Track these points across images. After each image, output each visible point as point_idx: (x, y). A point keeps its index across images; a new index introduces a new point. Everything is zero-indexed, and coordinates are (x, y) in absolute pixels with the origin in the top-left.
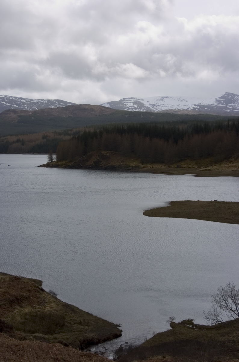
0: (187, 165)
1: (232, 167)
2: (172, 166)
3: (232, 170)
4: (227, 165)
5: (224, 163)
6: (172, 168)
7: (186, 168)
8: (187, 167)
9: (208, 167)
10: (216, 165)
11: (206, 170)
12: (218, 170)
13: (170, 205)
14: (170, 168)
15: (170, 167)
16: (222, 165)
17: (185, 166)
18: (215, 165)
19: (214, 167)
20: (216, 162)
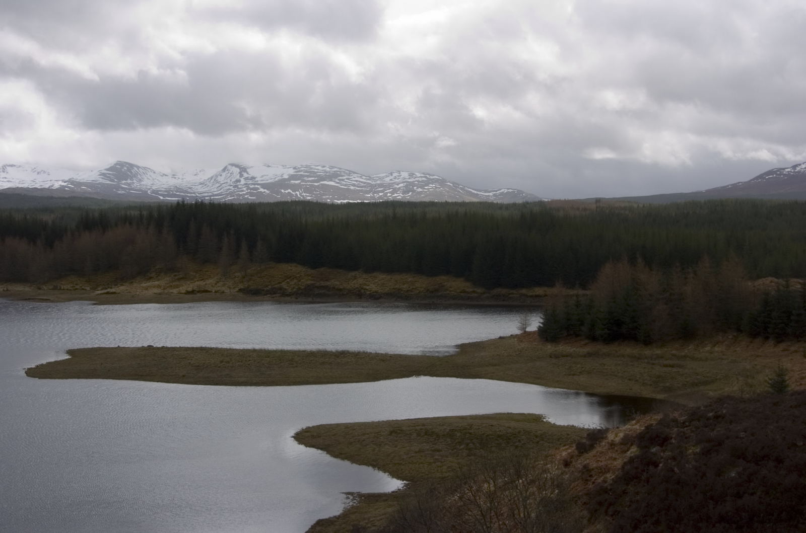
0: (72, 285)
1: (154, 287)
2: (44, 287)
3: (155, 293)
4: (144, 285)
5: (137, 282)
6: (44, 290)
7: (70, 290)
8: (71, 288)
9: (111, 288)
10: (124, 284)
11: (108, 293)
12: (130, 292)
13: (70, 357)
14: (39, 291)
15: (40, 289)
16: (135, 285)
17: (69, 286)
18: (122, 285)
19: (122, 288)
20: (122, 280)
